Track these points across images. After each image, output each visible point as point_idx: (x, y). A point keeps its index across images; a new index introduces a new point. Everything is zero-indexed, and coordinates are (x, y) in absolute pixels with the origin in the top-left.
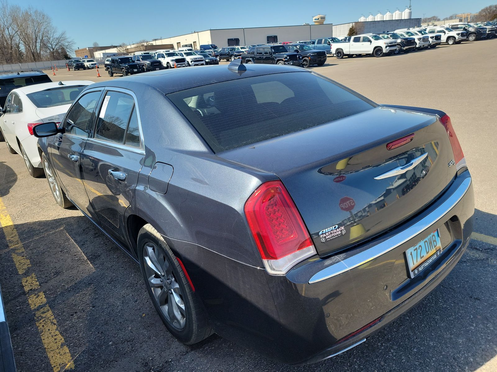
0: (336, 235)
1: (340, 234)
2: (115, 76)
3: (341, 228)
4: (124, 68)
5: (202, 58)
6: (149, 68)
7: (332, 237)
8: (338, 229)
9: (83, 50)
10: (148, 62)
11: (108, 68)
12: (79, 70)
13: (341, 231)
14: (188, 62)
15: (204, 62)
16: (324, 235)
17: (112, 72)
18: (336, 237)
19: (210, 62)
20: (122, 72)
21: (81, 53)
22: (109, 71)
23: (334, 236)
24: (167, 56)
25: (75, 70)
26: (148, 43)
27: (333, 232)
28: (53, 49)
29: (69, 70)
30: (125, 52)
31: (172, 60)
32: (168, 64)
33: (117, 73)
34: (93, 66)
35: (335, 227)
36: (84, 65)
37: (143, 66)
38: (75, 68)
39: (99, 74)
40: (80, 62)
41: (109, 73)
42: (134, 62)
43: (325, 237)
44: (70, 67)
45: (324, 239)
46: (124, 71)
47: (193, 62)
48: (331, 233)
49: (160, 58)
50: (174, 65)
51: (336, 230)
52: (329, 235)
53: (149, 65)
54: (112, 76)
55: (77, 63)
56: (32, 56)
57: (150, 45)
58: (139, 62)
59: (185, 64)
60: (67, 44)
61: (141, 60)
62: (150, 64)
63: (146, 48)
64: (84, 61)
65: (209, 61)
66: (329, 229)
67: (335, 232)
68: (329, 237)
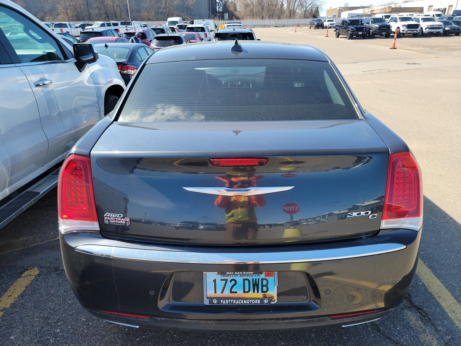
0: (120, 223)
1: (124, 224)
2: (341, 37)
3: (126, 219)
4: (349, 30)
5: (441, 26)
6: (375, 31)
7: (115, 223)
8: (123, 219)
9: (334, 9)
10: (377, 26)
11: (337, 29)
12: (318, 29)
13: (126, 222)
14: (422, 28)
15: (441, 31)
16: (109, 218)
17: (339, 33)
18: (119, 225)
19: (450, 31)
20: (347, 34)
21: (331, 12)
22: (337, 32)
23: (117, 223)
24: (400, 20)
25: (315, 29)
26: (396, 5)
27: (117, 219)
28: (306, 8)
29: (310, 28)
30: (369, 13)
31: (404, 26)
32: (398, 29)
33: (343, 35)
34: (331, 25)
35: (120, 216)
36: (324, 25)
37: (370, 29)
38: (315, 27)
39: (327, 34)
40: (321, 21)
41: (336, 34)
42: (363, 24)
43: (109, 220)
44: (311, 25)
45: (107, 222)
46: (349, 33)
47: (427, 29)
48: (115, 220)
49: (392, 21)
50: (404, 31)
51: (120, 219)
52: (113, 220)
53: (376, 29)
54: (338, 37)
55: (318, 22)
56: (289, 13)
57: (397, 7)
58: (367, 25)
59: (417, 30)
60: (319, 3)
61: (370, 23)
62: (378, 28)
63: (392, 11)
64: (325, 21)
65: (450, 29)
66: (114, 214)
67: (119, 220)
68: (112, 221)
